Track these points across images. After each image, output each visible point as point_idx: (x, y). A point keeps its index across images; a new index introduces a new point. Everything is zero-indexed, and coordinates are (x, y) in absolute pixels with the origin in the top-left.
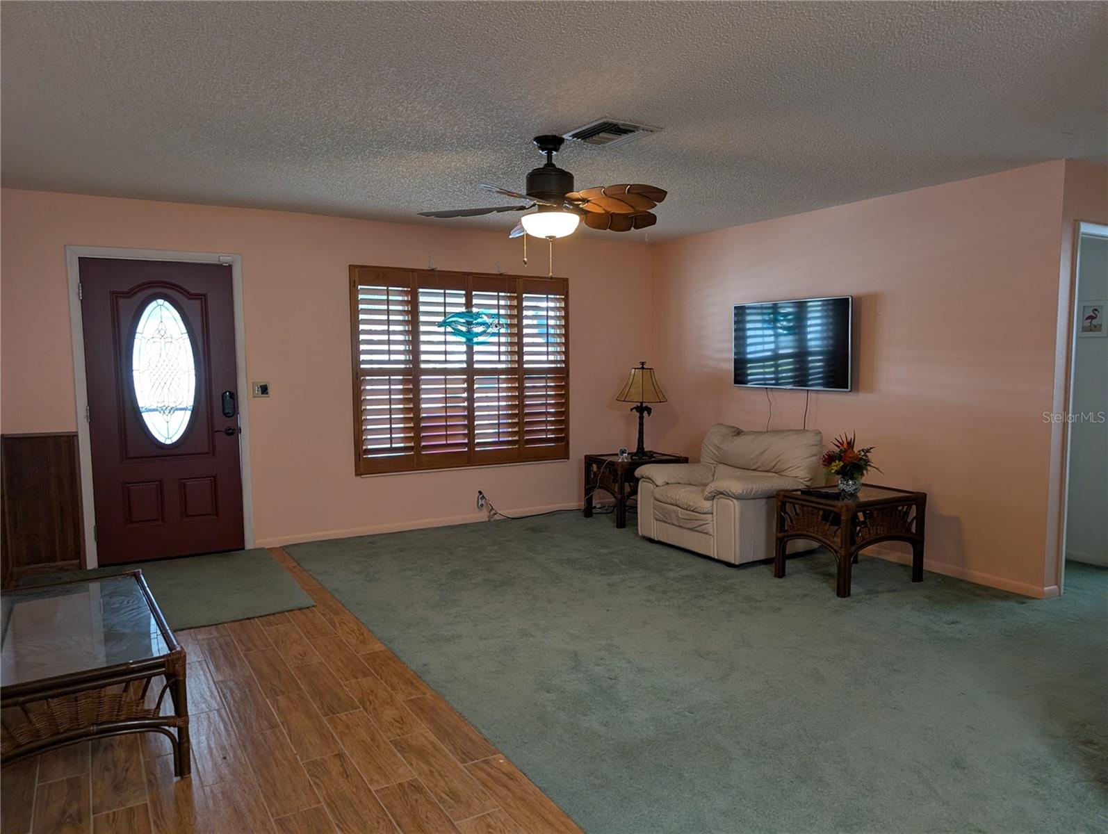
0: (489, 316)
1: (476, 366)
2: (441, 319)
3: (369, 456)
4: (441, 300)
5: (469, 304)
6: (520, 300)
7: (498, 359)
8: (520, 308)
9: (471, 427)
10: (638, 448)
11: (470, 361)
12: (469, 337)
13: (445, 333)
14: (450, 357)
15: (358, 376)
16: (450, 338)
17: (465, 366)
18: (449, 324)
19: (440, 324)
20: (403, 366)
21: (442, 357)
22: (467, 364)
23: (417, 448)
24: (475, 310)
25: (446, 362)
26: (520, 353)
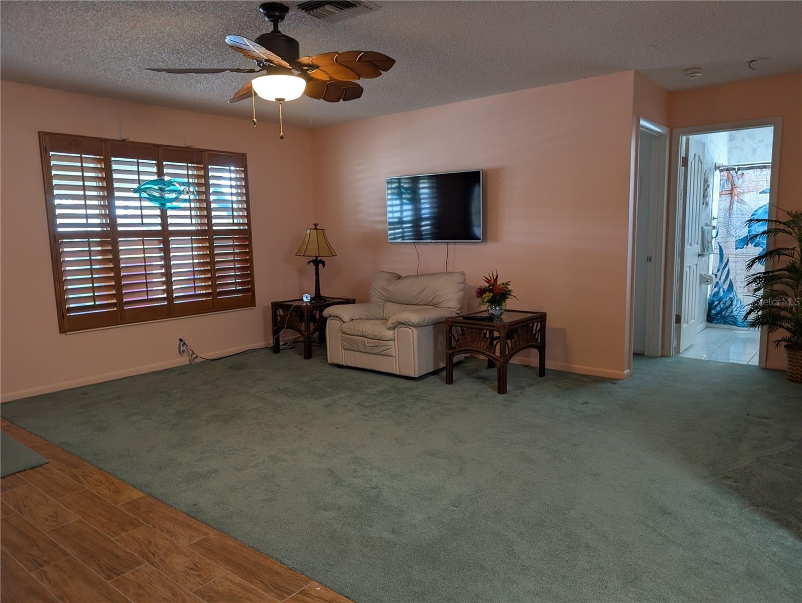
0: (181, 184)
1: (170, 228)
2: (136, 186)
3: (72, 314)
4: (135, 168)
5: (160, 173)
6: (207, 171)
7: (190, 222)
8: (206, 177)
9: (169, 283)
10: (316, 294)
11: (164, 224)
12: (163, 202)
13: (140, 199)
14: (146, 221)
15: (56, 241)
16: (145, 203)
17: (159, 228)
18: (144, 190)
19: (135, 191)
20: (99, 229)
21: (139, 221)
22: (162, 226)
23: (120, 304)
24: (167, 178)
25: (142, 224)
26: (209, 217)
